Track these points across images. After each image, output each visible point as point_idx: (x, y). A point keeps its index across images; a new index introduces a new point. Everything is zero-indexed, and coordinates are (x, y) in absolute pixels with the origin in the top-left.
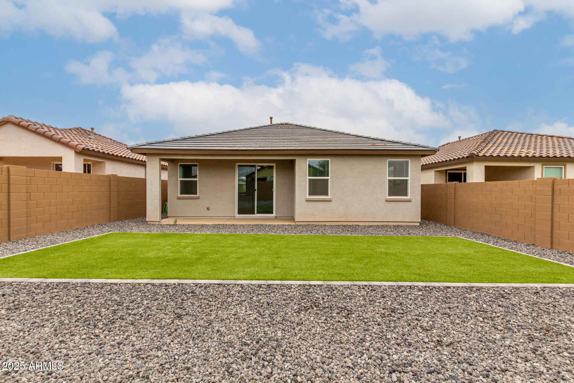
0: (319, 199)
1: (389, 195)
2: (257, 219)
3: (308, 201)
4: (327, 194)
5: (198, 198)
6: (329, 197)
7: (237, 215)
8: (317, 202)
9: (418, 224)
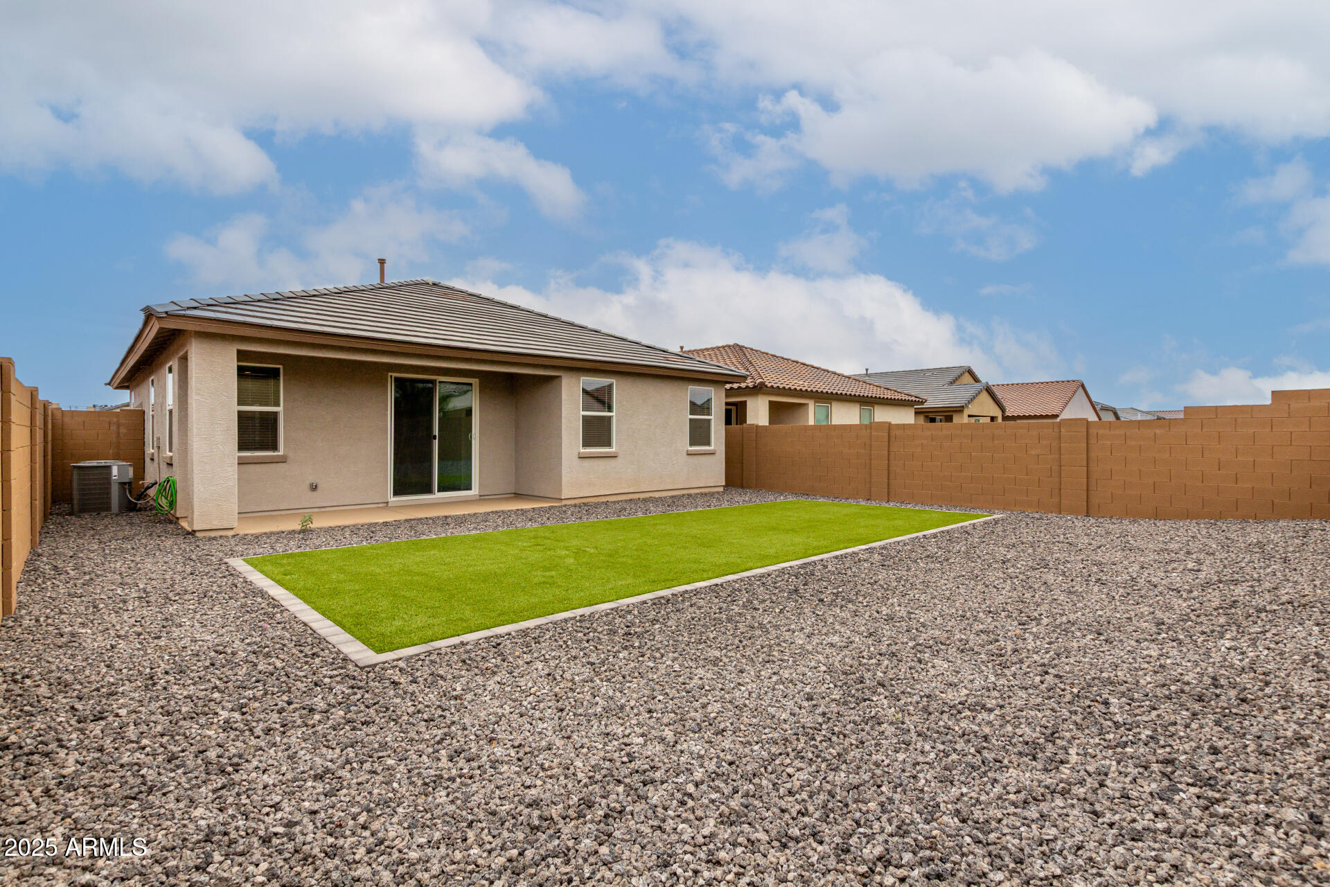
0: (601, 453)
1: (691, 444)
2: (437, 503)
3: (582, 457)
4: (609, 444)
5: (283, 460)
6: (614, 450)
7: (393, 500)
8: (596, 459)
9: (721, 489)
